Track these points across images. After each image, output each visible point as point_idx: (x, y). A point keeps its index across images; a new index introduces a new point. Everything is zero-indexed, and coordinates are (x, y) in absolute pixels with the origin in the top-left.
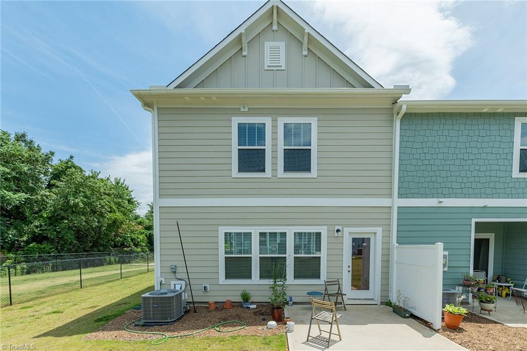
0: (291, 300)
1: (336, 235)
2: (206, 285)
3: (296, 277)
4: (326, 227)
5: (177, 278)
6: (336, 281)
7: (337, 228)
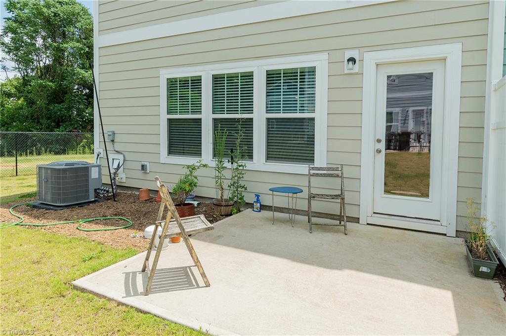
0: (258, 201)
1: (346, 71)
2: (146, 163)
3: (269, 157)
4: (325, 56)
5: (115, 150)
6: (337, 169)
7: (349, 54)
